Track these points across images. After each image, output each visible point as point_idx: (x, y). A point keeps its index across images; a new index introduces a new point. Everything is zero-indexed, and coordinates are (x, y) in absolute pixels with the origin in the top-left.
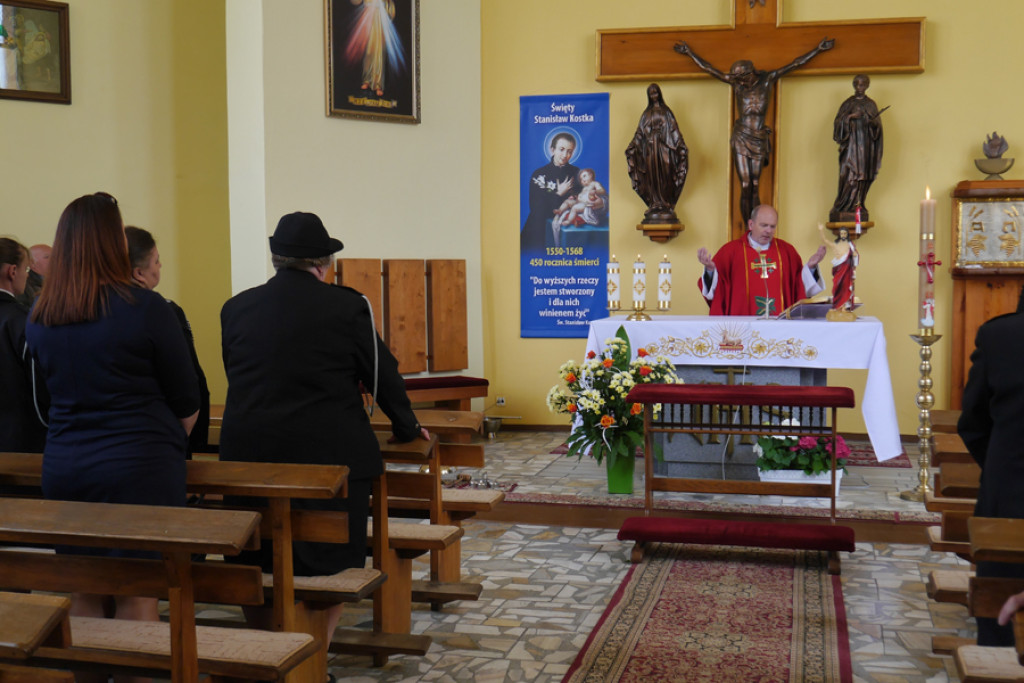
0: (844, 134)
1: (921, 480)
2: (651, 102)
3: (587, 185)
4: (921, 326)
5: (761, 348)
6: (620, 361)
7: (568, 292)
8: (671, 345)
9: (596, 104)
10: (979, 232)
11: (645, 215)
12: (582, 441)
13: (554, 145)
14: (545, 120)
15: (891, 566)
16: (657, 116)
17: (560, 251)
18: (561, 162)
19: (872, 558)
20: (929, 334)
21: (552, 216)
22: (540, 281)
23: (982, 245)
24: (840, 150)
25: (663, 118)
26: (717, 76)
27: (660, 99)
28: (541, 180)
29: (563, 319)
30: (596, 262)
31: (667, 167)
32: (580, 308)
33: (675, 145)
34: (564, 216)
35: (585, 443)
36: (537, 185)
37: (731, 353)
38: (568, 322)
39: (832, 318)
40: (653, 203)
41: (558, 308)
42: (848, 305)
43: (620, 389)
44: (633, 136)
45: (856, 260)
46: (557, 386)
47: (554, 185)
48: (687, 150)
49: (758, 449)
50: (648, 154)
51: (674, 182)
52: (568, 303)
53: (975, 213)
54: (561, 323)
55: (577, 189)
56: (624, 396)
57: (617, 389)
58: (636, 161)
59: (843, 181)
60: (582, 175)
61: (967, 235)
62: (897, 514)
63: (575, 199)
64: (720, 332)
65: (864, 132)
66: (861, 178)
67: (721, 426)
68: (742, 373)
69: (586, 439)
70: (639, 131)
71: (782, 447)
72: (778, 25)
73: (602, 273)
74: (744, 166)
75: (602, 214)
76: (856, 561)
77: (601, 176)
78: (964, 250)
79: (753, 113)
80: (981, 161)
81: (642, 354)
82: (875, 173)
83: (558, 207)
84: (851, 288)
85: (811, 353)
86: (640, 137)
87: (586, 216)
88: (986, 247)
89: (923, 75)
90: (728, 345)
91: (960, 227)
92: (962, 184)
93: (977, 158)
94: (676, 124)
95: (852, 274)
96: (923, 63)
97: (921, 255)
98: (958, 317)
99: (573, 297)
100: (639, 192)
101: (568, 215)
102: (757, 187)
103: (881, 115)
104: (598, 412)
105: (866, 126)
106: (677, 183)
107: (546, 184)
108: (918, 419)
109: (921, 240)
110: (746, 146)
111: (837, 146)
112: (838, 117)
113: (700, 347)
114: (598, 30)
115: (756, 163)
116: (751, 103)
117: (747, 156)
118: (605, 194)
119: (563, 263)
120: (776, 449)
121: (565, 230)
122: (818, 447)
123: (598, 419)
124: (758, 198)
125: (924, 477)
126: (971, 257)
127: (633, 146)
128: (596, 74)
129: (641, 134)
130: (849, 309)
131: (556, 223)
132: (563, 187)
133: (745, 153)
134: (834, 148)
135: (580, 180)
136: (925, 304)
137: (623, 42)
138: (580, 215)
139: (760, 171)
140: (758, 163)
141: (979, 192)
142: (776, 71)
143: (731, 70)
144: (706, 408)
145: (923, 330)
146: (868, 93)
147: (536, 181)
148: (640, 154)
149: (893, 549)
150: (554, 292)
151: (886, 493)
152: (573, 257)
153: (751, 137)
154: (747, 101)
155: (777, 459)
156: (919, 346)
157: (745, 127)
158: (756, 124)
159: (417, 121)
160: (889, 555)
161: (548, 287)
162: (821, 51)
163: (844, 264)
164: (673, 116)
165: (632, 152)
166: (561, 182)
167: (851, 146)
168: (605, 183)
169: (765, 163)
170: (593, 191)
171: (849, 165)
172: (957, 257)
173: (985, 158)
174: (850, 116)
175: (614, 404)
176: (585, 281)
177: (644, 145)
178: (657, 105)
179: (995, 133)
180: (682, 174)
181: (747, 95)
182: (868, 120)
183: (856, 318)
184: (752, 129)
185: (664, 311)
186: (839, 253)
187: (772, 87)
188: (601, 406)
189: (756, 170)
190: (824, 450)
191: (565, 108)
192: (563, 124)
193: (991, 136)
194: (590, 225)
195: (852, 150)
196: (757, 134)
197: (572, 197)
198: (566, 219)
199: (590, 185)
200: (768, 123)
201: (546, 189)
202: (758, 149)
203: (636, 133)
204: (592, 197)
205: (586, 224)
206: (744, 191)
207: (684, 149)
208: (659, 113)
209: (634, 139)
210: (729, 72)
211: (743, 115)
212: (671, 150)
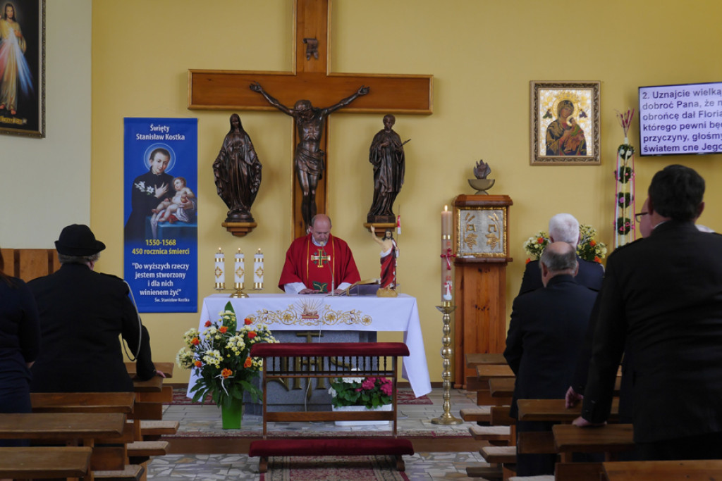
0: (378, 158)
1: (445, 409)
2: (233, 128)
3: (179, 190)
4: (443, 300)
5: (331, 317)
6: (230, 327)
7: (164, 275)
8: (265, 316)
9: (188, 127)
10: (472, 232)
11: (228, 215)
12: (203, 390)
13: (152, 158)
14: (145, 137)
15: (435, 466)
16: (238, 139)
17: (157, 243)
18: (158, 171)
19: (421, 461)
20: (449, 306)
21: (151, 214)
22: (140, 267)
23: (475, 241)
24: (374, 170)
25: (242, 140)
26: (283, 110)
27: (240, 126)
28: (141, 185)
29: (159, 297)
30: (186, 252)
31: (245, 178)
32: (174, 289)
33: (251, 161)
34: (160, 214)
35: (206, 391)
36: (138, 189)
37: (309, 321)
38: (163, 300)
39: (381, 294)
40: (234, 205)
41: (155, 288)
42: (391, 285)
44: (218, 153)
45: (397, 253)
46: (184, 348)
47: (152, 189)
48: (261, 166)
49: (333, 392)
50: (230, 168)
51: (250, 190)
52: (164, 284)
53: (469, 218)
54: (158, 300)
55: (171, 193)
56: (237, 354)
57: (233, 349)
58: (221, 173)
59: (377, 193)
60: (175, 182)
61: (464, 233)
62: (433, 432)
63: (170, 201)
64: (302, 306)
65: (392, 158)
66: (390, 191)
67: (302, 372)
68: (318, 336)
69: (206, 388)
70: (223, 150)
71: (350, 389)
72: (328, 74)
73: (192, 260)
74: (305, 179)
75: (192, 214)
76: (412, 463)
77: (191, 182)
78: (462, 245)
79: (311, 140)
80: (472, 180)
81: (248, 322)
82: (400, 187)
83: (156, 208)
84: (394, 273)
85: (367, 320)
86: (224, 154)
87: (179, 214)
88: (477, 243)
89: (431, 116)
90: (307, 316)
91: (459, 228)
92: (461, 196)
93: (470, 179)
94: (252, 145)
95: (395, 263)
96: (432, 108)
97: (443, 250)
98: (459, 293)
99: (168, 279)
100: (222, 197)
101: (164, 214)
102: (314, 195)
103: (404, 146)
104: (218, 367)
105: (393, 153)
106: (252, 191)
107: (146, 189)
108: (442, 365)
109: (442, 239)
110: (306, 164)
111: (372, 166)
112: (372, 145)
113: (287, 317)
114: (190, 70)
116: (310, 132)
117: (307, 173)
118: (195, 198)
119: (160, 252)
120: (346, 390)
121: (162, 226)
122: (376, 388)
123: (219, 372)
124: (315, 203)
125: (447, 407)
126: (467, 249)
127: (218, 161)
128: (188, 102)
129: (225, 152)
130: (392, 288)
131: (154, 220)
132: (160, 191)
133: (306, 169)
135: (174, 186)
136: (446, 284)
137: (210, 80)
138: (174, 214)
139: (317, 183)
140: (315, 178)
141: (472, 203)
142: (327, 108)
143: (295, 107)
144: (291, 359)
145: (445, 303)
146: (394, 128)
147: (138, 186)
148: (224, 167)
149: (434, 456)
150: (152, 275)
151: (421, 420)
152: (168, 248)
153: (310, 158)
154: (306, 131)
155: (347, 398)
156: (442, 314)
157: (306, 150)
158: (313, 148)
159: (43, 136)
160: (432, 459)
161: (147, 271)
162: (360, 96)
163: (389, 255)
164: (250, 140)
165: (218, 166)
166: (158, 187)
167: (383, 166)
168: (194, 190)
169: (320, 177)
170: (184, 195)
171: (382, 181)
172: (457, 249)
173: (476, 178)
174: (381, 145)
175: (230, 360)
176: (178, 266)
177: (227, 161)
178: (237, 130)
179: (481, 161)
180: (256, 184)
181: (307, 126)
182: (395, 149)
183: (396, 295)
184: (310, 152)
185: (259, 290)
186: (385, 248)
187: (324, 120)
188: (221, 362)
189: (314, 183)
190: (379, 390)
191: (161, 129)
192: (159, 141)
193: (479, 163)
194: (182, 221)
195: (384, 170)
196: (314, 156)
197: (167, 199)
198: (162, 216)
199: (182, 191)
200: (321, 147)
201: (146, 193)
202: (315, 167)
203: (221, 151)
204: (183, 200)
205: (178, 221)
206: (305, 198)
207: (258, 164)
208: (239, 136)
209: (219, 156)
210: (293, 108)
211: (303, 141)
212: (248, 165)
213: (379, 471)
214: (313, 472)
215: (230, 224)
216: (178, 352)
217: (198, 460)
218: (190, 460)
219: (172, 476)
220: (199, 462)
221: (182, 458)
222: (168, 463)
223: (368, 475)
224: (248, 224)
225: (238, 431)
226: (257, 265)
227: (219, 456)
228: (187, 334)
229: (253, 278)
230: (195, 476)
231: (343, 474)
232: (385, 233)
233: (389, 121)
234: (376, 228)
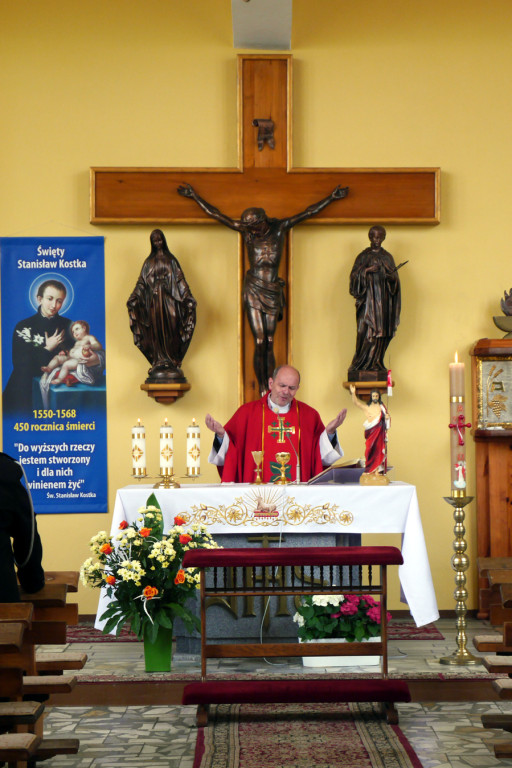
0: (361, 288)
1: (459, 644)
2: (154, 249)
3: (80, 339)
4: (453, 488)
5: (296, 515)
6: (154, 529)
7: (60, 460)
8: (203, 513)
9: (91, 249)
10: (500, 392)
11: (150, 374)
12: (118, 617)
13: (41, 294)
14: (30, 265)
15: (442, 718)
16: (162, 265)
17: (50, 414)
18: (50, 313)
19: (423, 713)
20: (462, 496)
21: (40, 374)
22: (26, 448)
23: (504, 406)
24: (357, 306)
25: (167, 267)
26: (225, 223)
27: (164, 247)
28: (26, 333)
29: (53, 491)
30: (91, 426)
31: (173, 321)
32: (74, 479)
33: (181, 296)
34: (53, 373)
35: (122, 618)
36: (22, 338)
37: (265, 520)
38: (59, 495)
39: (366, 481)
40: (157, 360)
41: (47, 479)
42: (380, 469)
43: (161, 559)
44: (134, 286)
45: (388, 422)
46: (91, 559)
47: (42, 338)
48: (195, 303)
49: (299, 619)
50: (152, 306)
51: (180, 337)
52: (59, 473)
53: (495, 372)
54: (52, 496)
55: (68, 343)
56: (165, 566)
57: (158, 559)
58: (138, 314)
59: (361, 338)
60: (74, 328)
61: (487, 395)
62: (440, 675)
63: (67, 354)
64: (255, 498)
65: (382, 288)
66: (380, 335)
68: (278, 541)
69: (121, 615)
70: (141, 281)
71: (323, 615)
72: (288, 170)
73: (100, 438)
74: (258, 321)
75: (98, 372)
76: (409, 715)
77: (97, 328)
78: (485, 411)
79: (265, 265)
80: (500, 318)
81: (179, 522)
82: (394, 330)
83: (47, 364)
84: (384, 451)
85: (346, 518)
86: (143, 287)
87: (80, 373)
88: (507, 407)
89: (437, 227)
90: (263, 512)
91: (481, 387)
92: (482, 342)
93: (496, 316)
94: (182, 274)
95: (385, 437)
96: (438, 216)
97: (452, 418)
98: (482, 481)
99: (65, 466)
100: (141, 348)
101: (58, 373)
102: (272, 343)
103: (399, 271)
104: (138, 584)
105: (383, 281)
106: (183, 339)
107: (32, 338)
108: (454, 582)
109: (451, 402)
110: (259, 299)
111: (352, 301)
112: (353, 271)
113: (234, 515)
114: (92, 168)
115: (271, 318)
116: (263, 253)
117: (261, 311)
118: (101, 350)
119: (53, 427)
120: (318, 616)
121: (56, 390)
122: (359, 614)
123: (139, 591)
124: (272, 355)
125: (462, 640)
126: (492, 418)
127: (134, 297)
128: (90, 215)
129: (144, 285)
130: (382, 472)
131: (45, 382)
132: (52, 341)
133: (259, 307)
134: (351, 303)
136: (457, 466)
137: (121, 182)
138: (73, 374)
139: (275, 326)
140: (272, 318)
141: (499, 351)
142: (289, 219)
143: (242, 218)
145: (456, 492)
146: (384, 245)
147: (21, 334)
148: (143, 306)
149: (441, 706)
150: (43, 460)
151: (425, 660)
152: (65, 421)
153: (264, 290)
154: (259, 251)
155: (319, 626)
156: (452, 509)
157: (258, 279)
158: (269, 276)
160: (438, 710)
161: (36, 455)
162: (334, 200)
163: (377, 426)
164: (179, 266)
165: (134, 304)
166: (50, 336)
167: (369, 301)
168: (101, 338)
169: (279, 317)
170: (87, 346)
171: (367, 321)
172: (479, 418)
173: (504, 315)
174: (367, 270)
175: (154, 575)
176: (80, 447)
177: (147, 297)
178: (161, 253)
180: (189, 329)
181: (259, 246)
182: (386, 275)
183: (389, 483)
184: (265, 282)
185: (193, 477)
186: (371, 416)
187: (284, 236)
188: (142, 577)
189: (270, 326)
190: (365, 616)
191: (53, 252)
192: (51, 270)
193: (508, 293)
194: (85, 384)
195: (370, 306)
196: (271, 287)
197: (62, 353)
198: (56, 377)
199: (83, 340)
200: (280, 275)
201: (33, 343)
202: (272, 303)
203: (138, 283)
204: (86, 353)
205: (79, 383)
206: (258, 348)
207: (191, 301)
208: (164, 261)
209: (136, 289)
210: (239, 219)
211: (254, 266)
212: (176, 302)
213: (362, 724)
214: (271, 725)
215: (152, 386)
216: (82, 564)
217: (112, 712)
218: (101, 713)
219: (77, 732)
220: (112, 716)
221: (90, 710)
222: (70, 717)
223: (346, 728)
224: (178, 386)
225: (168, 675)
226: (191, 443)
227: (141, 708)
228: (94, 539)
229: (185, 460)
230: (108, 731)
231: (312, 728)
232: (370, 396)
233: (378, 234)
234: (357, 389)
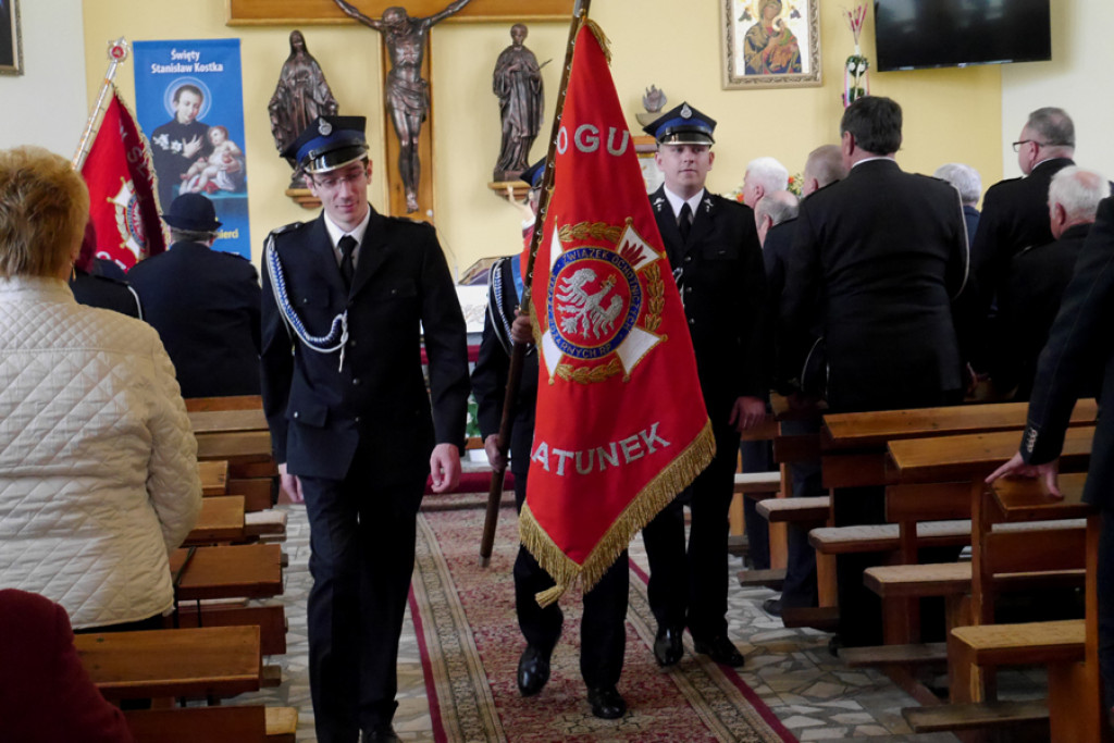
0: (505, 87)
2: (294, 51)
3: (219, 145)
9: (226, 52)
11: (294, 179)
13: (177, 98)
14: (164, 70)
16: (302, 67)
18: (187, 118)
21: (179, 182)
24: (501, 105)
25: (309, 69)
26: (365, 22)
27: (304, 48)
28: (163, 140)
30: (234, 234)
33: (323, 99)
34: (193, 181)
36: (159, 145)
44: (274, 89)
47: (180, 145)
48: (337, 106)
50: (293, 109)
55: (207, 149)
58: (280, 118)
59: (506, 138)
60: (213, 134)
63: (206, 161)
65: (525, 85)
66: (525, 134)
70: (281, 84)
73: (244, 245)
74: (402, 123)
75: (239, 179)
77: (235, 132)
79: (408, 65)
80: (641, 115)
82: (538, 129)
83: (186, 172)
86: (283, 90)
87: (221, 181)
94: (322, 75)
101: (198, 180)
102: (417, 145)
103: (542, 70)
105: (526, 79)
107: (170, 145)
110: (403, 101)
112: (497, 69)
115: (416, 119)
116: (406, 53)
117: (405, 112)
118: (242, 156)
124: (417, 158)
127: (275, 101)
128: (227, 17)
129: (285, 88)
131: (185, 189)
132: (191, 148)
133: (403, 108)
134: (494, 102)
135: (211, 139)
138: (213, 180)
139: (420, 127)
140: (417, 120)
142: (430, 18)
143: (383, 17)
147: (157, 141)
148: (284, 109)
153: (407, 91)
154: (401, 52)
157: (401, 79)
158: (412, 77)
159: (20, 72)
164: (319, 67)
165: (275, 107)
166: (188, 142)
167: (513, 100)
168: (240, 143)
169: (423, 119)
170: (227, 152)
171: (512, 121)
173: (645, 112)
174: (510, 68)
177: (288, 100)
178: (300, 55)
179: (653, 86)
181: (401, 45)
182: (530, 74)
184: (408, 82)
186: (529, 215)
187: (425, 35)
189: (415, 127)
191: (188, 56)
192: (186, 74)
193: (650, 89)
194: (225, 191)
195: (514, 106)
196: (414, 88)
197: (201, 159)
198: (196, 184)
199: (223, 146)
200: (423, 74)
201: (170, 151)
202: (416, 104)
203: (279, 86)
204: (226, 159)
205: (220, 190)
206: (403, 149)
207: (332, 103)
208: (304, 62)
209: (276, 93)
210: (380, 18)
211: (396, 66)
212: (318, 105)
215: (298, 191)
232: (526, 196)
233: (519, 32)
234: (515, 189)
